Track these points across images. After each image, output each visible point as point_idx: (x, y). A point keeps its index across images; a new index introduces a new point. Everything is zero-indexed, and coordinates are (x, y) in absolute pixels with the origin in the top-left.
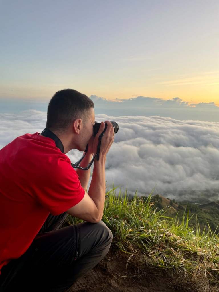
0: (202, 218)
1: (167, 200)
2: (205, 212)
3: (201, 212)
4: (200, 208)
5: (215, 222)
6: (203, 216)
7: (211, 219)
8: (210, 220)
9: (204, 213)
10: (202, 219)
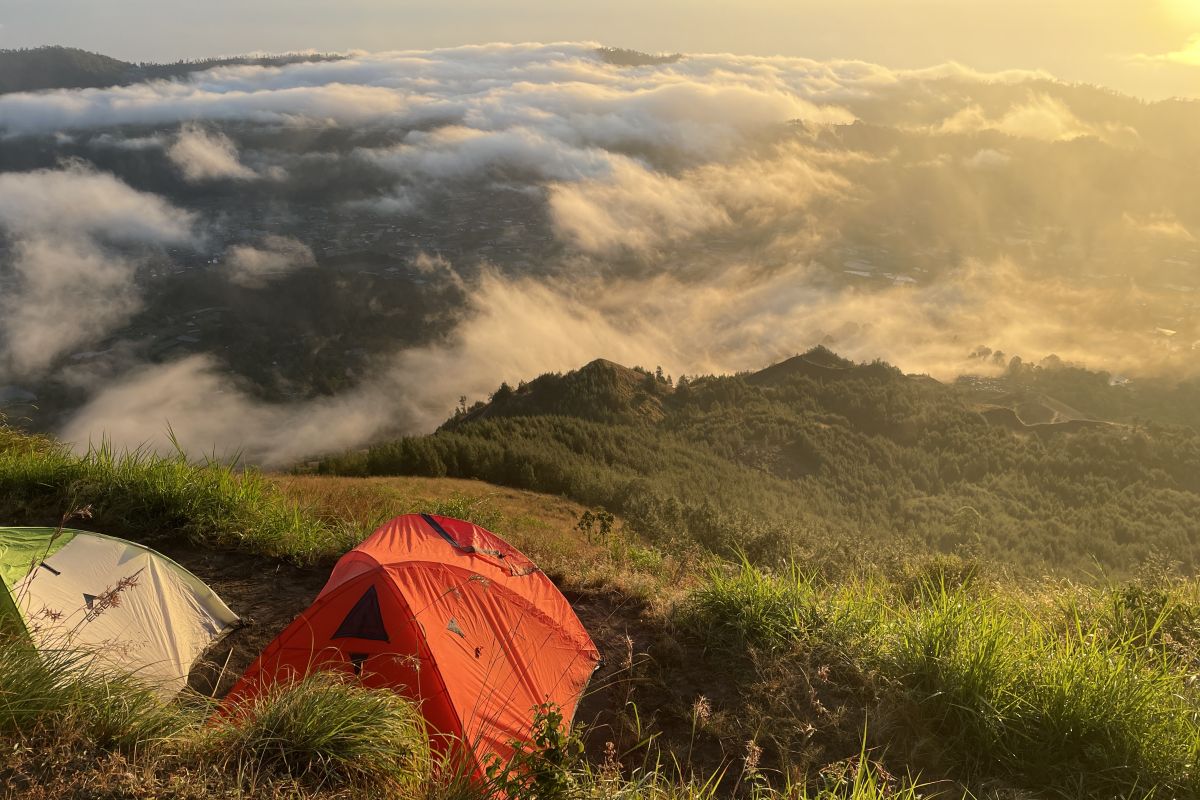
0: (761, 421)
1: (635, 374)
2: (770, 397)
3: (758, 400)
4: (752, 387)
5: (806, 428)
6: (764, 413)
7: (792, 419)
8: (790, 424)
9: (767, 401)
10: (761, 425)
